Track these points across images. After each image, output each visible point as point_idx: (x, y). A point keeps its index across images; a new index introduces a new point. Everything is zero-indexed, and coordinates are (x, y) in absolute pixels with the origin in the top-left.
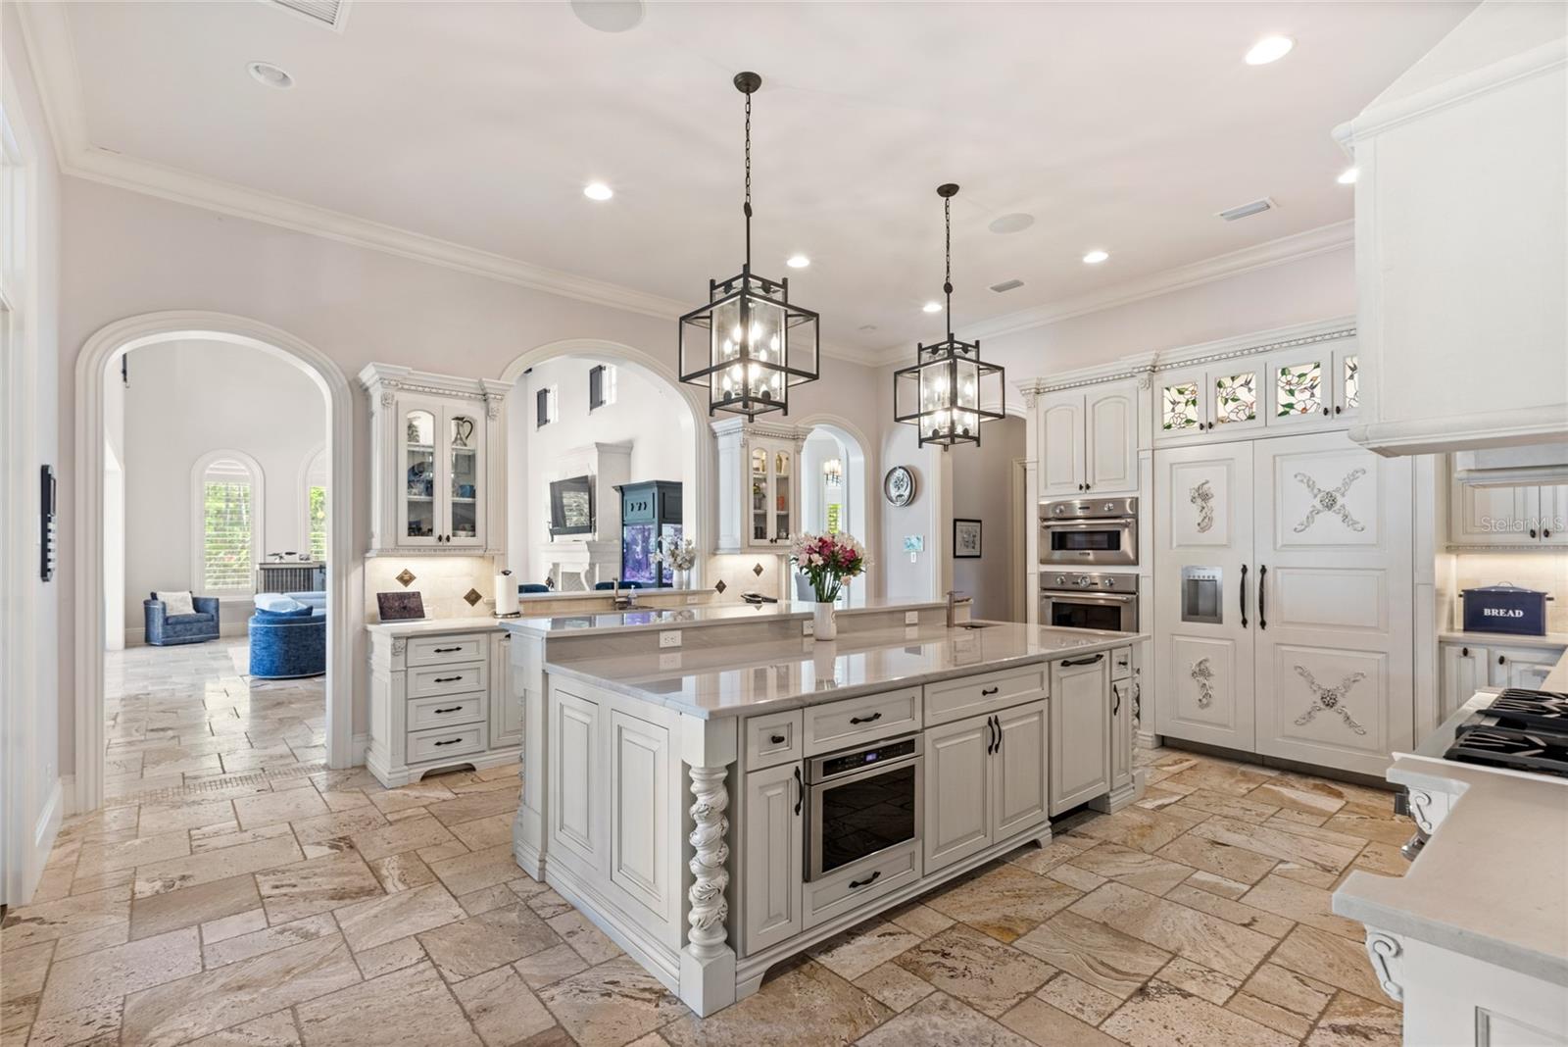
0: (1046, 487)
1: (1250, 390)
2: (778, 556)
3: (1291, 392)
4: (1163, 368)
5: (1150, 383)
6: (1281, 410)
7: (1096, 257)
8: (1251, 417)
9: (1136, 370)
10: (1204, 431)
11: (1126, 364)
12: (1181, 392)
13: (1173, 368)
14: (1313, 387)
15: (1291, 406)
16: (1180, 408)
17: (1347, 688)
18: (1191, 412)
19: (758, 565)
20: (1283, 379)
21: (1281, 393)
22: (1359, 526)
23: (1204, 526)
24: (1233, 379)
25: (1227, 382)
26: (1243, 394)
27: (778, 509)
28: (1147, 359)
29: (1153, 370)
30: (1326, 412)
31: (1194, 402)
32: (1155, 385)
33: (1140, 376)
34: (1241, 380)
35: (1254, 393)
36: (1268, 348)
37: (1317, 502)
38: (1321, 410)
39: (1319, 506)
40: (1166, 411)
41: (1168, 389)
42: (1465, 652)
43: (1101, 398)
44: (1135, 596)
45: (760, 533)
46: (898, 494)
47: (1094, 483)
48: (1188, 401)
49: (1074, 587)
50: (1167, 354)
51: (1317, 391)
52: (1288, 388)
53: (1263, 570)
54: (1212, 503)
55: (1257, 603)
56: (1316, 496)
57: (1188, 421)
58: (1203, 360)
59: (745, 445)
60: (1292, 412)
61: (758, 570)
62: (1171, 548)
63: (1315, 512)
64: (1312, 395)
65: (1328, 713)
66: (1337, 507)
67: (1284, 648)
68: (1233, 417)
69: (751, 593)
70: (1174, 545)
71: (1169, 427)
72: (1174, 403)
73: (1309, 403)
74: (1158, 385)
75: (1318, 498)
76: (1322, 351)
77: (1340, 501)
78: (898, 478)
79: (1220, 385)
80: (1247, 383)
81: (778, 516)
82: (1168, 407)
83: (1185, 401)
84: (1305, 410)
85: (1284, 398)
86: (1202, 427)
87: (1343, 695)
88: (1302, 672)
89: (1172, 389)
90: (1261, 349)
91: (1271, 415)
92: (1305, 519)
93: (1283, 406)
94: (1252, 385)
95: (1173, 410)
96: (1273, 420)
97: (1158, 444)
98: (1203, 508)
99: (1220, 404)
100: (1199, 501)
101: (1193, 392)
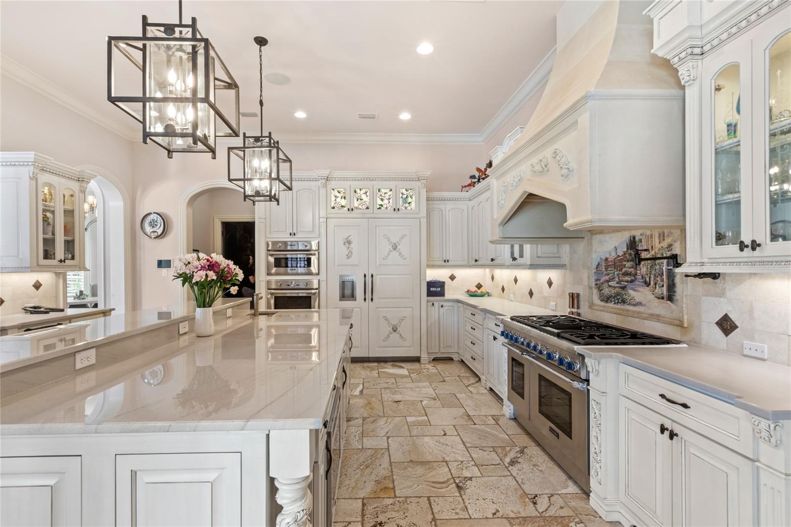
0: (270, 233)
1: (367, 196)
2: (56, 273)
3: (382, 200)
4: (331, 179)
5: (325, 186)
6: (378, 207)
7: (300, 115)
8: (367, 208)
9: (320, 178)
10: (349, 212)
11: (314, 174)
12: (339, 192)
13: (335, 180)
14: (389, 199)
15: (382, 205)
16: (338, 200)
17: (400, 323)
18: (343, 202)
19: (38, 281)
20: (379, 193)
21: (378, 199)
22: (404, 258)
23: (348, 257)
24: (360, 190)
25: (358, 191)
26: (364, 197)
27: (65, 236)
28: (325, 173)
29: (327, 179)
30: (394, 210)
31: (345, 198)
32: (328, 187)
33: (321, 181)
34: (363, 191)
35: (368, 197)
36: (374, 179)
37: (390, 247)
38: (392, 209)
39: (391, 249)
40: (332, 200)
41: (333, 189)
42: (433, 304)
43: (301, 188)
44: (317, 291)
45: (48, 255)
46: (151, 230)
47: (297, 233)
48: (342, 197)
49: (288, 287)
50: (334, 173)
51: (391, 200)
52: (381, 197)
53: (372, 276)
54: (352, 245)
55: (370, 292)
56: (390, 244)
57: (342, 206)
58: (348, 179)
59: (34, 178)
60: (382, 208)
61: (37, 286)
62: (334, 266)
63: (390, 251)
64: (389, 202)
65: (395, 334)
66: (397, 249)
67: (380, 309)
68: (360, 207)
69: (32, 305)
70: (336, 265)
71: (334, 208)
72: (336, 197)
73: (388, 205)
74: (329, 187)
75: (391, 246)
76: (392, 184)
77: (398, 247)
78: (153, 220)
79: (355, 192)
80: (366, 193)
81: (65, 241)
82: (333, 198)
83: (341, 196)
84: (387, 208)
85: (380, 202)
86: (349, 210)
87: (399, 326)
88: (386, 318)
89: (335, 190)
90: (371, 179)
91: (375, 209)
92: (387, 254)
93: (380, 205)
94: (368, 194)
95: (335, 200)
96: (376, 211)
97: (329, 216)
98: (349, 247)
99: (355, 201)
100: (347, 245)
101: (344, 193)
